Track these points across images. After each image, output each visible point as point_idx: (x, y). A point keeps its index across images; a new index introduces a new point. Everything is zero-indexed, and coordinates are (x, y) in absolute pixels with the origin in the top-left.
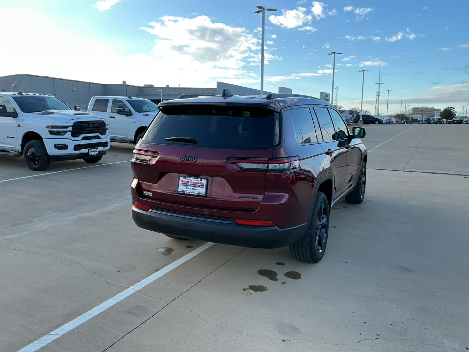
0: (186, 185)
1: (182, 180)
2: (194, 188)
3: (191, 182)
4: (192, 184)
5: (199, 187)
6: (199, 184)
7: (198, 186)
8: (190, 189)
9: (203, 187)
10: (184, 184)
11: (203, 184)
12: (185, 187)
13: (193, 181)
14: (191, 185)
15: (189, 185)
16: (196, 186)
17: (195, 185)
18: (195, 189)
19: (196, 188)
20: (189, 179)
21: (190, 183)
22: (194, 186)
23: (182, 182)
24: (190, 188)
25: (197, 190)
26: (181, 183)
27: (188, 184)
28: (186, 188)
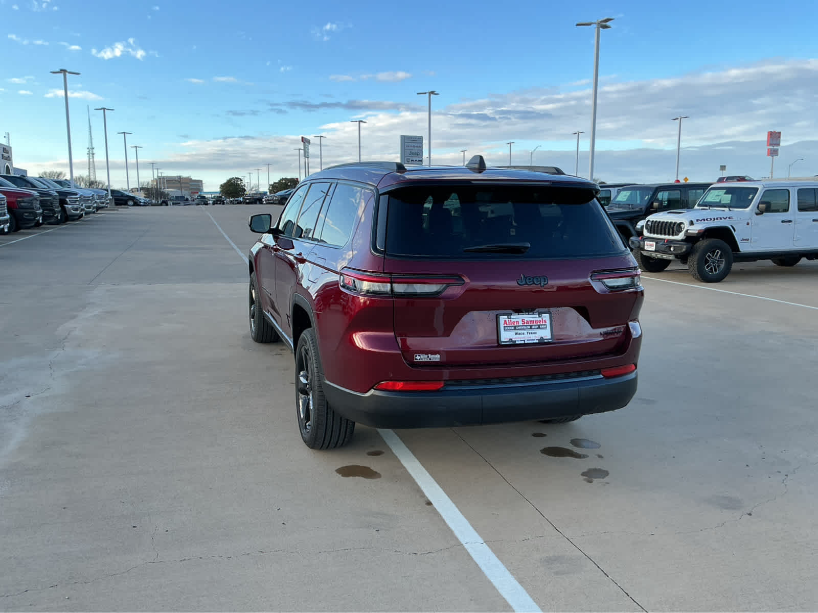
0: (515, 329)
1: (505, 321)
2: (530, 331)
3: (523, 321)
4: (526, 324)
5: (539, 328)
6: (539, 324)
7: (537, 327)
8: (523, 334)
9: (546, 328)
10: (511, 328)
11: (546, 322)
12: (514, 332)
13: (526, 319)
14: (525, 327)
15: (520, 328)
16: (533, 327)
17: (531, 326)
18: (532, 333)
19: (535, 331)
20: (517, 318)
21: (522, 325)
22: (531, 328)
23: (505, 325)
24: (523, 332)
25: (536, 333)
26: (504, 327)
27: (519, 326)
28: (516, 334)
